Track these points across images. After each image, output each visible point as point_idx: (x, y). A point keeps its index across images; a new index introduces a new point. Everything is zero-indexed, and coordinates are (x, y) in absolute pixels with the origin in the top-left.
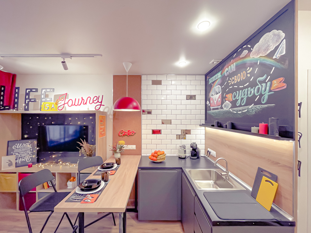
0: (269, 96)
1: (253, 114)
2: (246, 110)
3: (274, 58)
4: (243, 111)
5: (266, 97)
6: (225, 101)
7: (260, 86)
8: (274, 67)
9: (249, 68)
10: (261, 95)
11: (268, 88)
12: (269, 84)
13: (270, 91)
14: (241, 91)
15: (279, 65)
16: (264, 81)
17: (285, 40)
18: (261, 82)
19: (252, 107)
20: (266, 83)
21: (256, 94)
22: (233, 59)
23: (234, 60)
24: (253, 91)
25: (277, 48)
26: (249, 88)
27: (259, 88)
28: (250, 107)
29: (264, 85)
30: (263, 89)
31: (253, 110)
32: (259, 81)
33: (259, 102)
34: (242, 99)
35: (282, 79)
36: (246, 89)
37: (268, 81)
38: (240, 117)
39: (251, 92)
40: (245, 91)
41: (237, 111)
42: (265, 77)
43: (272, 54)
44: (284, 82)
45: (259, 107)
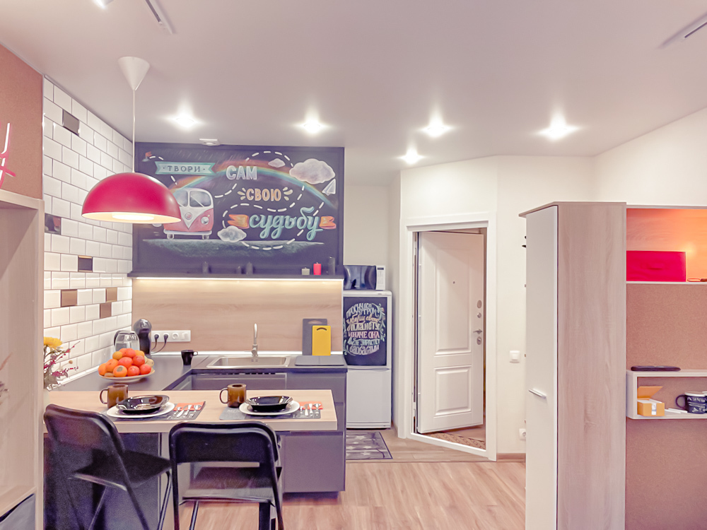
0: (317, 233)
2: (282, 247)
3: (323, 192)
4: (275, 248)
5: (313, 234)
6: (227, 225)
7: (304, 218)
8: (323, 203)
9: (286, 188)
10: (306, 230)
11: (316, 224)
12: (317, 218)
13: (319, 227)
14: (270, 217)
16: (311, 214)
17: (334, 180)
18: (307, 214)
19: (291, 244)
20: (314, 217)
21: (300, 228)
25: (327, 183)
26: (288, 217)
27: (303, 222)
28: (289, 242)
29: (310, 218)
30: (310, 223)
31: (293, 247)
32: (304, 212)
33: (303, 238)
34: (272, 229)
35: (331, 218)
36: (282, 217)
37: (316, 216)
38: (269, 255)
39: (290, 223)
40: (278, 219)
41: (261, 246)
42: (311, 209)
43: (321, 187)
44: (334, 222)
45: (303, 243)
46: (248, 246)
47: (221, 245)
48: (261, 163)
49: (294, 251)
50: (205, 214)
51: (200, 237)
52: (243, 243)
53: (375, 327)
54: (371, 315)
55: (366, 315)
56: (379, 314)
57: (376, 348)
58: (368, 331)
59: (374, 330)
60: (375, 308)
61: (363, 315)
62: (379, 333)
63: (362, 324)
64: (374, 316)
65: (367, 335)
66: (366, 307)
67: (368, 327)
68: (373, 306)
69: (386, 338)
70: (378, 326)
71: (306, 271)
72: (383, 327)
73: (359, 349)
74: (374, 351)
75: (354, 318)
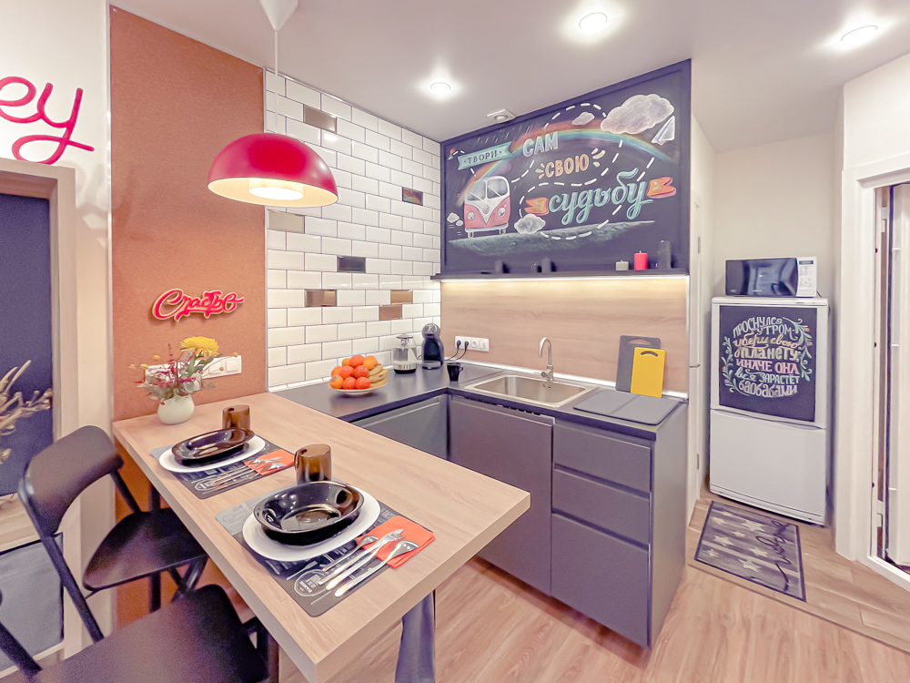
0: (643, 206)
1: (607, 239)
2: (590, 233)
3: (654, 141)
4: (581, 236)
5: (637, 208)
6: (524, 214)
7: (623, 187)
8: (653, 159)
9: (596, 150)
10: (626, 205)
11: (641, 193)
12: (643, 185)
13: (645, 198)
14: (574, 194)
15: (662, 156)
16: (633, 180)
17: (673, 117)
18: (626, 181)
19: (604, 227)
20: (638, 184)
21: (616, 203)
22: (551, 122)
23: (554, 126)
24: (606, 196)
25: (659, 126)
26: (598, 190)
27: (621, 192)
28: (600, 226)
29: (632, 186)
30: (631, 193)
31: (606, 232)
32: (621, 179)
33: (622, 217)
34: (578, 210)
35: (667, 179)
36: (591, 191)
37: (641, 181)
38: (573, 247)
39: (602, 198)
40: (585, 194)
41: (563, 236)
42: (634, 172)
43: (647, 135)
44: (671, 185)
45: (620, 226)
46: (547, 236)
47: (519, 238)
48: (563, 124)
49: (609, 237)
50: (501, 205)
51: (496, 232)
52: (542, 233)
56: (799, 335)
58: (775, 361)
60: (793, 328)
61: (764, 334)
63: (761, 349)
65: (772, 367)
67: (775, 354)
71: (622, 265)
73: (757, 388)
74: (787, 394)
75: (748, 337)
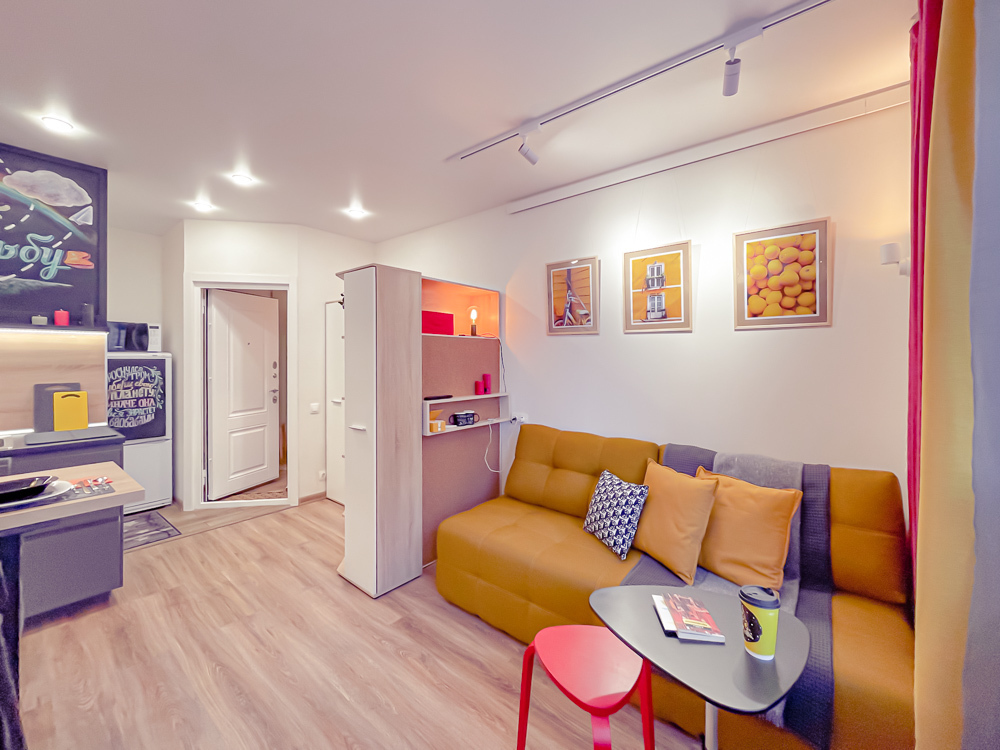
0: (60, 271)
3: (71, 219)
5: (53, 271)
7: (35, 248)
8: (71, 233)
10: (39, 265)
11: (57, 258)
12: (59, 253)
13: (63, 264)
15: (80, 234)
16: (49, 245)
17: (90, 207)
18: (40, 244)
19: (9, 281)
20: (55, 250)
21: (25, 260)
24: (12, 250)
25: (77, 208)
27: (31, 254)
28: (4, 279)
29: (47, 250)
30: (45, 256)
31: (11, 286)
32: (33, 240)
33: (34, 274)
35: (86, 254)
37: (58, 248)
39: (6, 252)
42: (49, 238)
43: (67, 212)
44: (90, 260)
45: (30, 282)
49: (14, 291)
53: (148, 393)
54: (142, 380)
55: (135, 380)
56: (154, 378)
57: (151, 418)
58: (138, 399)
59: (147, 398)
60: (150, 372)
61: (129, 379)
62: (155, 399)
63: (128, 391)
64: (146, 381)
65: (137, 403)
66: (134, 371)
67: (138, 393)
68: (145, 370)
69: (164, 405)
70: (152, 393)
71: (42, 320)
72: (160, 393)
73: (125, 421)
74: (148, 421)
75: (116, 384)
